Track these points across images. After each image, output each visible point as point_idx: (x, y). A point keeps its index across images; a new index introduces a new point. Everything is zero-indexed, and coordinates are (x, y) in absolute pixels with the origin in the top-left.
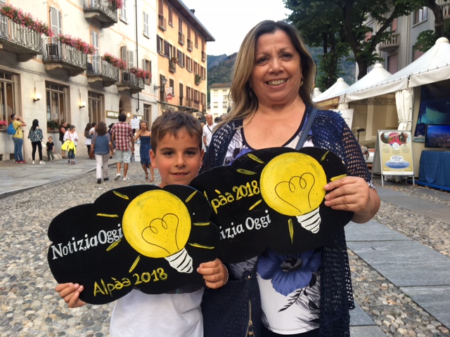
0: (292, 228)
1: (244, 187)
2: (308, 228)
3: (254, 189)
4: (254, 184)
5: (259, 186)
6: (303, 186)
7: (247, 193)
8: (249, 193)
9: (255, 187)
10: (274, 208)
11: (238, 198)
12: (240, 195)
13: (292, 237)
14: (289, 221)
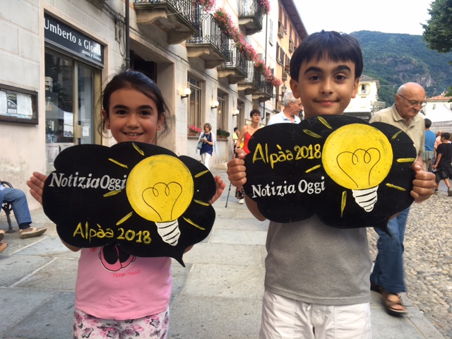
0: (345, 201)
1: (306, 148)
2: (361, 205)
3: (316, 153)
4: (317, 148)
5: (321, 150)
6: (367, 161)
7: (307, 155)
8: (309, 156)
9: (317, 151)
10: (331, 176)
11: (298, 158)
12: (300, 156)
13: (342, 209)
14: (343, 193)
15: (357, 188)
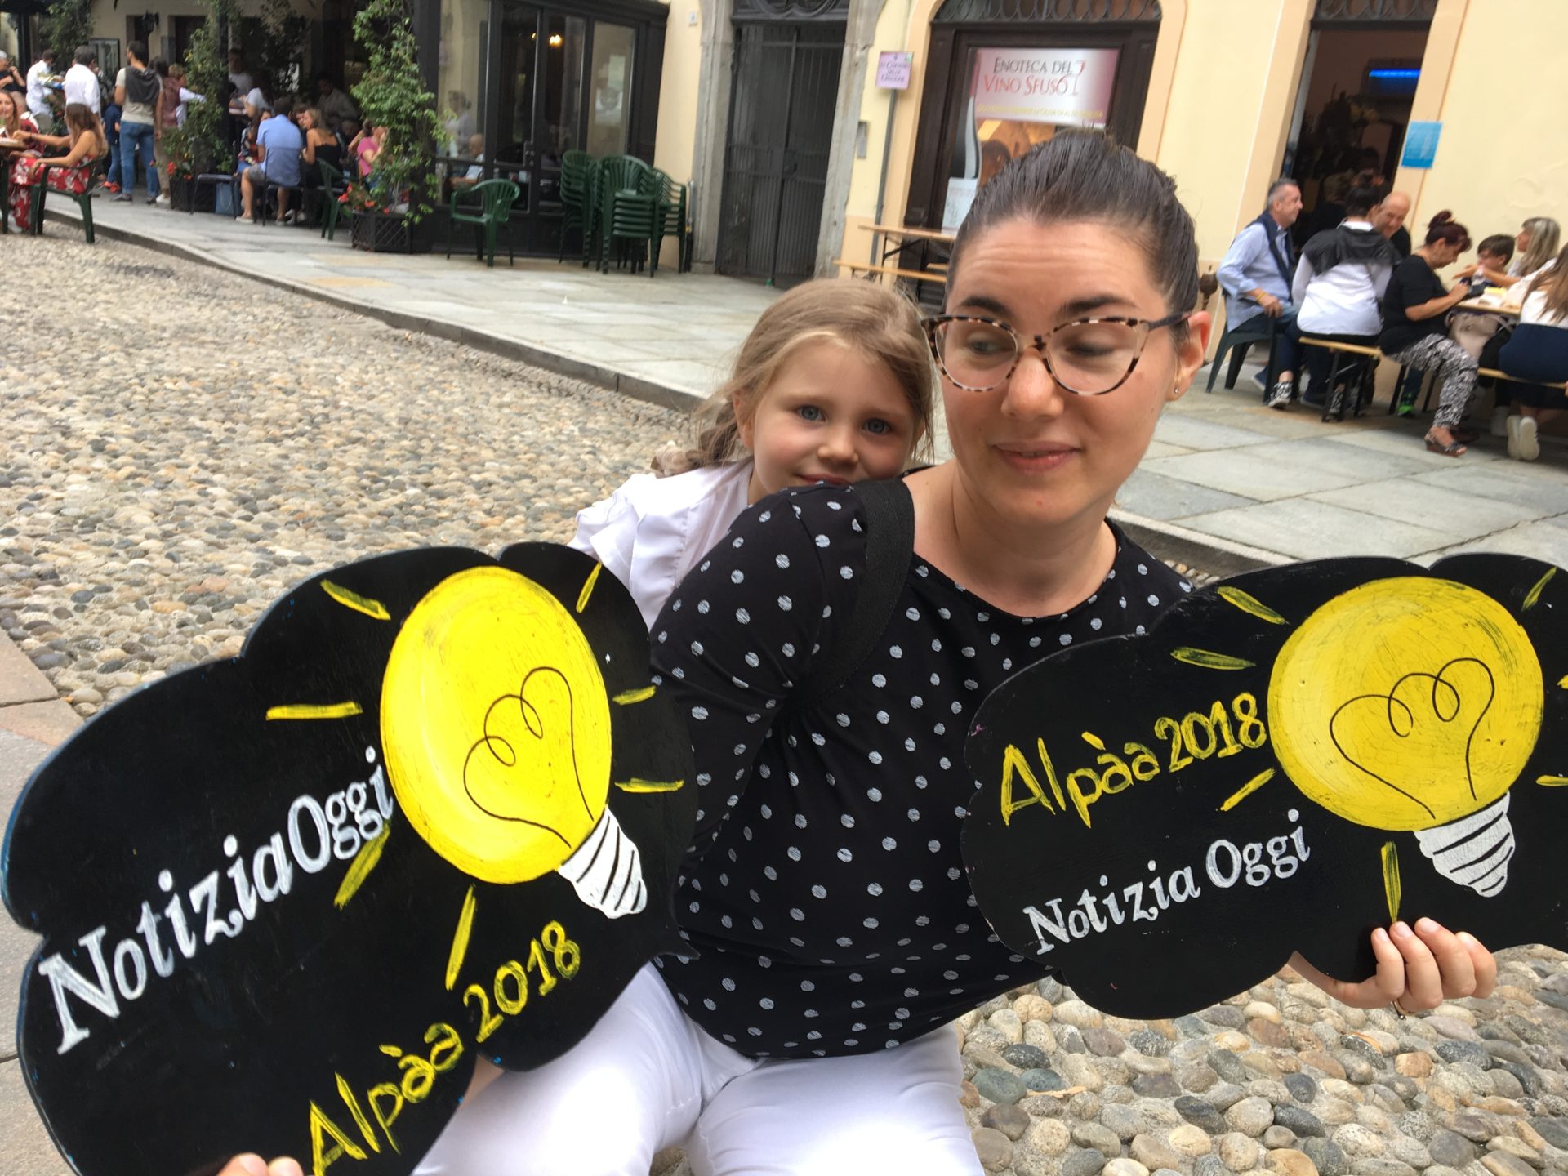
1: (1203, 720)
2: (1460, 878)
3: (1244, 730)
4: (1245, 706)
5: (1262, 714)
6: (1446, 713)
7: (1213, 746)
8: (1221, 744)
10: (1323, 803)
11: (1177, 764)
12: (1184, 753)
14: (1384, 851)
15: (1431, 822)
